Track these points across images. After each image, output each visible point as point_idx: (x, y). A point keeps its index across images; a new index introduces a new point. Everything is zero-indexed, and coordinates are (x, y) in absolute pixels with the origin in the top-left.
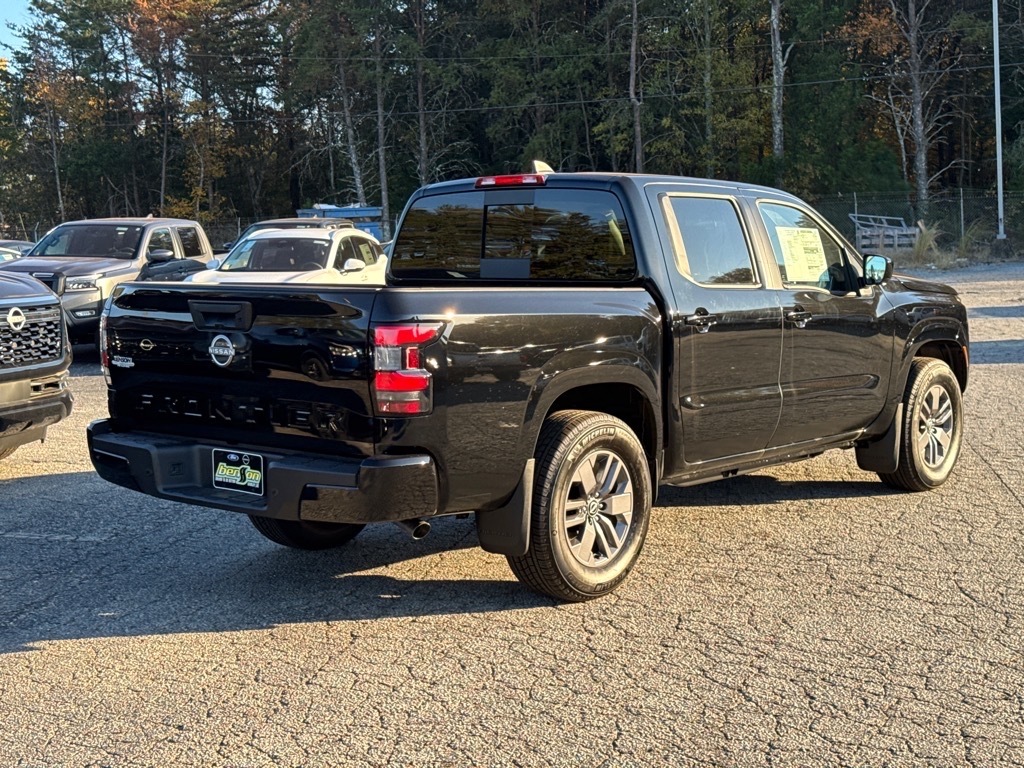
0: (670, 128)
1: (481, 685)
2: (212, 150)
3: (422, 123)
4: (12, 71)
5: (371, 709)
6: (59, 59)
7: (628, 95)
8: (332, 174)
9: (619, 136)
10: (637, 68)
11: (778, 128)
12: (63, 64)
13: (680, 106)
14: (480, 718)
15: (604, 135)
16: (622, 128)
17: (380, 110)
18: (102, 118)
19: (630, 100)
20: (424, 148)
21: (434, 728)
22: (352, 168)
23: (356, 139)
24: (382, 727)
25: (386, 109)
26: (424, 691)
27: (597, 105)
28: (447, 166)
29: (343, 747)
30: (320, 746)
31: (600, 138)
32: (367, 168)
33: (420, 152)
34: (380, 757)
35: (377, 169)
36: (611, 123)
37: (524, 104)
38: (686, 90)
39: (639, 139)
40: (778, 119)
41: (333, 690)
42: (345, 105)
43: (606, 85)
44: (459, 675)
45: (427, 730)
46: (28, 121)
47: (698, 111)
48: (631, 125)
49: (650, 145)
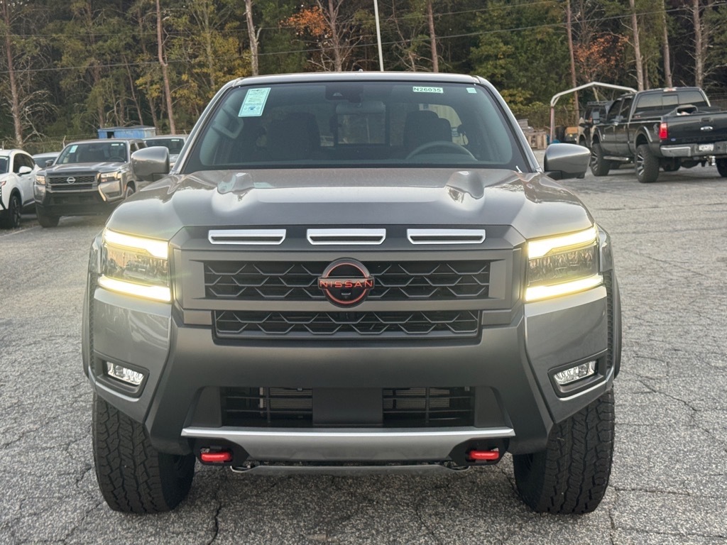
0: (187, 81)
3: (12, 78)
7: (158, 60)
9: (154, 87)
10: (162, 42)
13: (193, 67)
15: (144, 86)
16: (156, 81)
19: (159, 63)
20: (15, 96)
27: (138, 66)
28: (32, 107)
31: (141, 88)
33: (11, 98)
36: (147, 78)
37: (86, 65)
38: (196, 57)
39: (168, 89)
43: (143, 52)
47: (205, 70)
48: (162, 79)
49: (175, 92)
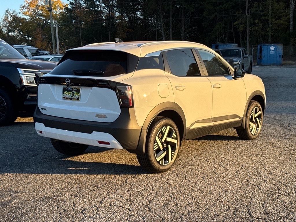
0: (258, 23)
1: (181, 181)
2: (123, 30)
3: (183, 22)
4: (69, 7)
5: (150, 185)
6: (82, 4)
7: (245, 13)
8: (157, 37)
9: (242, 25)
10: (248, 5)
11: (291, 23)
12: (83, 5)
13: (261, 16)
14: (180, 189)
15: (237, 25)
16: (243, 23)
17: (171, 18)
18: (93, 21)
19: (246, 15)
20: (183, 29)
21: (167, 191)
22: (162, 35)
23: (164, 27)
24: (152, 190)
25: (173, 18)
26: (165, 181)
27: (236, 16)
28: (190, 34)
29: (141, 195)
30: (134, 194)
31: (236, 26)
32: (167, 35)
33: (182, 30)
34: (150, 198)
35: (170, 35)
36: (239, 21)
37: (213, 16)
38: (263, 11)
39: (248, 26)
40: (291, 20)
41: (140, 180)
42: (161, 16)
43: (239, 10)
44: (176, 178)
45: (165, 192)
46: (73, 22)
47: (266, 18)
48: (246, 22)
49: (251, 28)
